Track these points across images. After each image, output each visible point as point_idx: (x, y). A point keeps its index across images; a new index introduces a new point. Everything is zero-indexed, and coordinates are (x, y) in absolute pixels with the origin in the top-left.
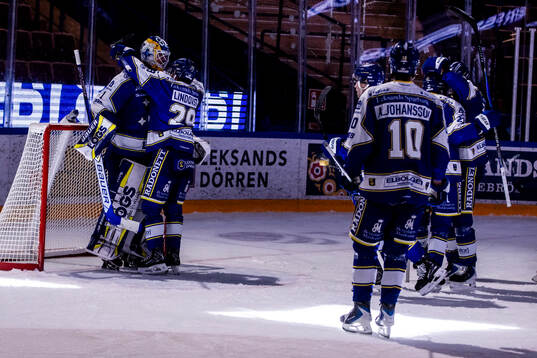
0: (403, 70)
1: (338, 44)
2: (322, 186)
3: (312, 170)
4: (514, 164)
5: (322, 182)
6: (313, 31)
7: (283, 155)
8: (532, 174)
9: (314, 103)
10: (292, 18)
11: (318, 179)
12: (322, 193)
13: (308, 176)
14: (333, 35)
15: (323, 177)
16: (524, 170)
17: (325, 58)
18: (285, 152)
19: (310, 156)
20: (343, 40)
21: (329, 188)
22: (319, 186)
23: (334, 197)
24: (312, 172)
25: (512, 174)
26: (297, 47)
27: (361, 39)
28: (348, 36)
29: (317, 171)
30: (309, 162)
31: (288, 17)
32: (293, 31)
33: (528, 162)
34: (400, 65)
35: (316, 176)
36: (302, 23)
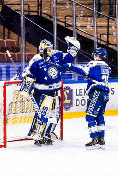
7: (113, 90)
10: (113, 27)
32: (114, 33)
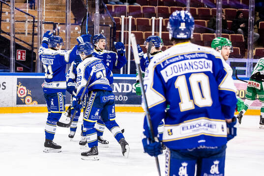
0: (182, 36)
1: (31, 26)
2: (24, 100)
3: (19, 91)
4: (123, 86)
5: (24, 98)
6: (18, 20)
8: (132, 91)
9: (19, 57)
11: (23, 96)
12: (25, 104)
13: (17, 95)
14: (29, 22)
15: (25, 95)
16: (128, 89)
17: (24, 34)
18: (5, 83)
19: (18, 84)
20: (34, 24)
21: (28, 101)
22: (23, 100)
23: (31, 105)
24: (19, 93)
25: (122, 91)
26: (10, 28)
27: (43, 23)
28: (36, 22)
29: (22, 92)
30: (18, 87)
31: (5, 13)
33: (130, 85)
34: (179, 31)
35: (21, 95)
36: (12, 16)
